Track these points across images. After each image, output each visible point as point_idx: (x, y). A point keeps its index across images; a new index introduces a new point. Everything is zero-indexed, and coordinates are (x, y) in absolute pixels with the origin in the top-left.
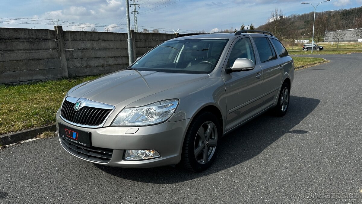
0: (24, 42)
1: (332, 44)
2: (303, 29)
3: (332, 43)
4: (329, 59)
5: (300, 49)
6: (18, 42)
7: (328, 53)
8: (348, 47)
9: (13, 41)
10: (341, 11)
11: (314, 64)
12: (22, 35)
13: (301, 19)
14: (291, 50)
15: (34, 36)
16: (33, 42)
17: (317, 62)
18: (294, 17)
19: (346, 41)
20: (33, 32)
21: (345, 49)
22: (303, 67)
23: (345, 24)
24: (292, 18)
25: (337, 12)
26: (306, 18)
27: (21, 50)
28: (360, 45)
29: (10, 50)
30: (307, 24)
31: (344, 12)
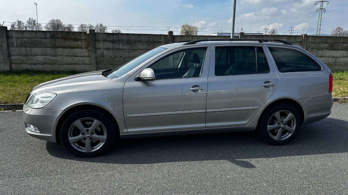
0: (144, 44)
6: (140, 44)
9: (136, 43)
12: (143, 39)
15: (151, 40)
16: (150, 44)
20: (151, 36)
27: (141, 50)
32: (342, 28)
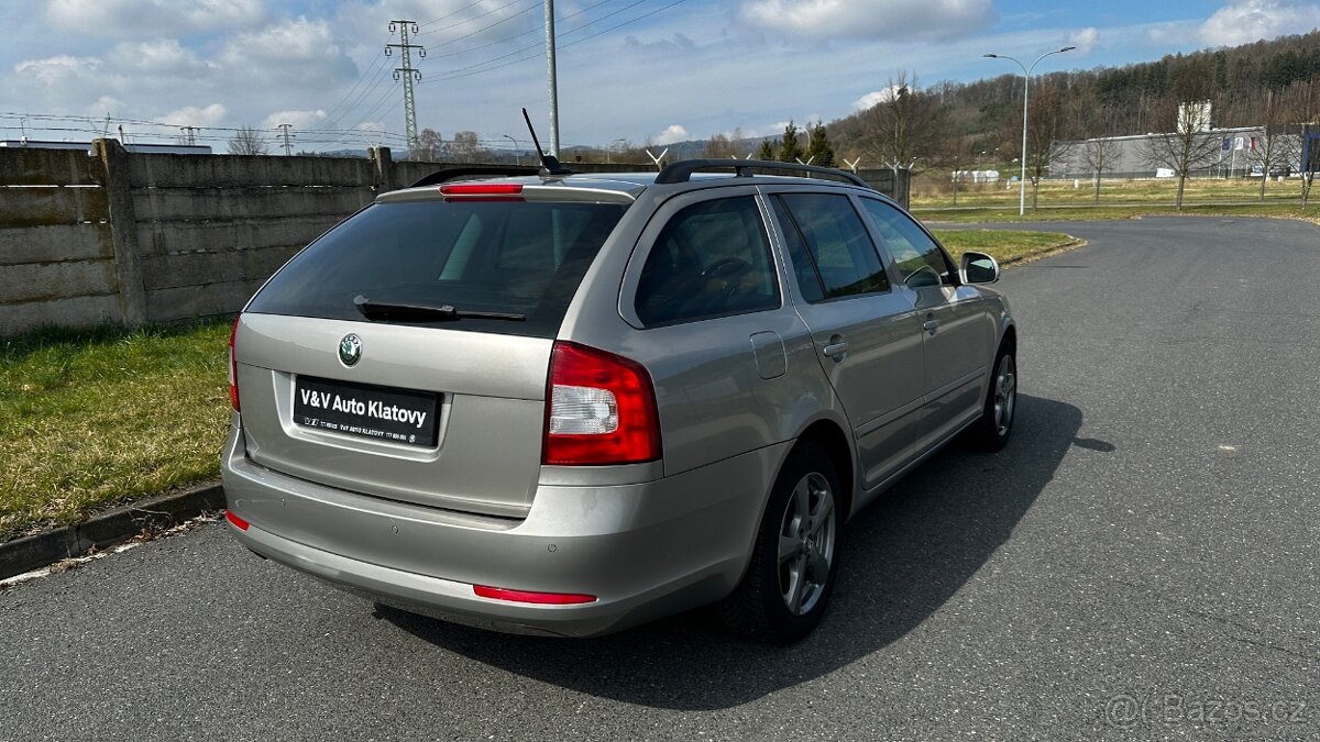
1: (1076, 186)
2: (976, 132)
3: (1077, 182)
4: (1084, 237)
5: (977, 205)
6: (289, 194)
7: (1074, 217)
8: (1130, 196)
10: (1097, 74)
11: (1048, 251)
12: (297, 174)
13: (969, 101)
14: (949, 205)
17: (1053, 245)
18: (947, 93)
19: (1120, 175)
21: (1120, 201)
22: (1019, 259)
23: (1113, 116)
24: (938, 95)
25: (1086, 78)
26: (984, 95)
27: (296, 216)
28: (1166, 189)
29: (273, 218)
30: (991, 115)
31: (1109, 76)
32: (436, 131)
